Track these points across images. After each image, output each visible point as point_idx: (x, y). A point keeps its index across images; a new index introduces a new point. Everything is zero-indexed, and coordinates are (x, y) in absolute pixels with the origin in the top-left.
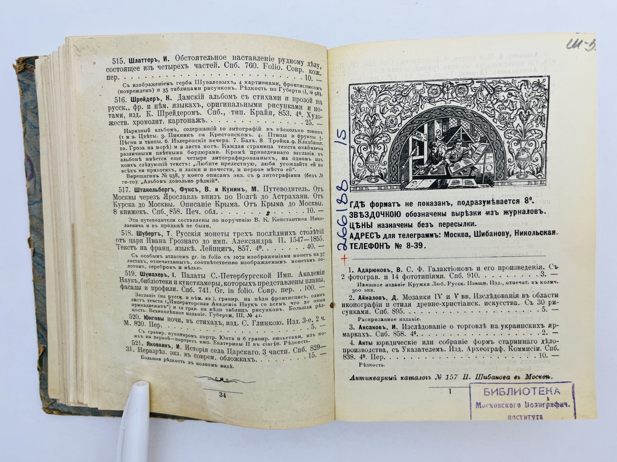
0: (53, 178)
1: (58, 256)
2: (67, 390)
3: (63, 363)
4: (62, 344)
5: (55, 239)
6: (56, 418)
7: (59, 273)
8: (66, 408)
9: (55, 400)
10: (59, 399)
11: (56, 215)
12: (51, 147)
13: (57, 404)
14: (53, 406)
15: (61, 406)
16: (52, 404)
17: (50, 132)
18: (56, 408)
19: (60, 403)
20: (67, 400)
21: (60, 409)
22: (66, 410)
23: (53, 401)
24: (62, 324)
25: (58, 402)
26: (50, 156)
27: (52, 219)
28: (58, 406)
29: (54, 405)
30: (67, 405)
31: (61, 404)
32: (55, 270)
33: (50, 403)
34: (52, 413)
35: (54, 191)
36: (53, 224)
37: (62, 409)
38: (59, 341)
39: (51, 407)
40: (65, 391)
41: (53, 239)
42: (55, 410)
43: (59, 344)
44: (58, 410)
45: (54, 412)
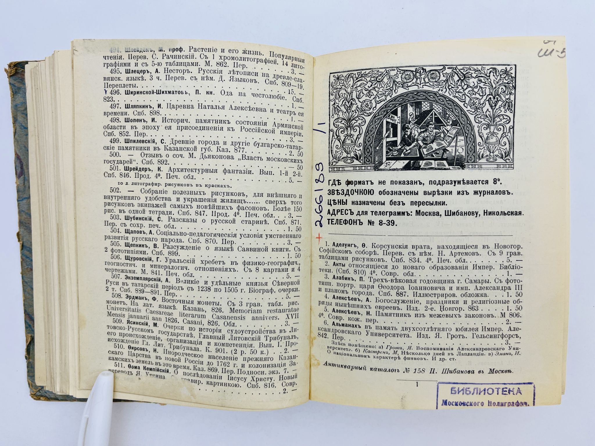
0: (41, 177)
1: (45, 250)
2: (53, 379)
3: (50, 353)
4: (49, 334)
5: (42, 234)
6: (43, 404)
7: (46, 266)
8: (53, 395)
9: (42, 387)
10: (45, 386)
11: (43, 212)
12: (39, 148)
13: (44, 390)
14: (40, 393)
15: (48, 393)
16: (39, 390)
17: (38, 134)
18: (43, 394)
19: (47, 389)
20: (54, 388)
21: (46, 395)
22: (53, 396)
23: (40, 388)
24: (48, 316)
25: (44, 389)
26: (38, 156)
27: (40, 215)
28: (45, 392)
29: (41, 391)
30: (54, 392)
31: (48, 391)
32: (42, 263)
33: (38, 390)
34: (39, 399)
35: (41, 189)
36: (40, 219)
37: (49, 395)
38: (45, 331)
39: (38, 394)
40: (52, 379)
41: (41, 234)
42: (42, 396)
43: (45, 333)
44: (45, 397)
45: (41, 398)
